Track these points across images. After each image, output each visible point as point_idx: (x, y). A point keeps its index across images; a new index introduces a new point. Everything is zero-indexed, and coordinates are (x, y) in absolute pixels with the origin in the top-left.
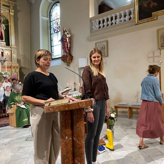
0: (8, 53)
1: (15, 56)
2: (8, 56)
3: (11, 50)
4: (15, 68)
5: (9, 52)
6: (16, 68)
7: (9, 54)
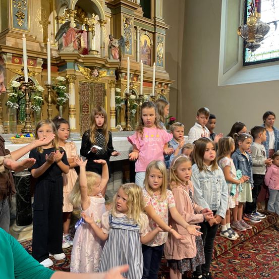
0: (146, 42)
1: (161, 49)
2: (147, 51)
3: (154, 34)
4: (161, 86)
5: (148, 39)
6: (163, 84)
7: (149, 43)
